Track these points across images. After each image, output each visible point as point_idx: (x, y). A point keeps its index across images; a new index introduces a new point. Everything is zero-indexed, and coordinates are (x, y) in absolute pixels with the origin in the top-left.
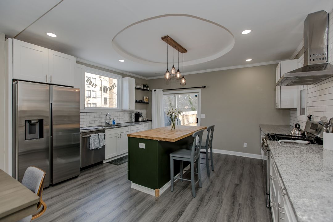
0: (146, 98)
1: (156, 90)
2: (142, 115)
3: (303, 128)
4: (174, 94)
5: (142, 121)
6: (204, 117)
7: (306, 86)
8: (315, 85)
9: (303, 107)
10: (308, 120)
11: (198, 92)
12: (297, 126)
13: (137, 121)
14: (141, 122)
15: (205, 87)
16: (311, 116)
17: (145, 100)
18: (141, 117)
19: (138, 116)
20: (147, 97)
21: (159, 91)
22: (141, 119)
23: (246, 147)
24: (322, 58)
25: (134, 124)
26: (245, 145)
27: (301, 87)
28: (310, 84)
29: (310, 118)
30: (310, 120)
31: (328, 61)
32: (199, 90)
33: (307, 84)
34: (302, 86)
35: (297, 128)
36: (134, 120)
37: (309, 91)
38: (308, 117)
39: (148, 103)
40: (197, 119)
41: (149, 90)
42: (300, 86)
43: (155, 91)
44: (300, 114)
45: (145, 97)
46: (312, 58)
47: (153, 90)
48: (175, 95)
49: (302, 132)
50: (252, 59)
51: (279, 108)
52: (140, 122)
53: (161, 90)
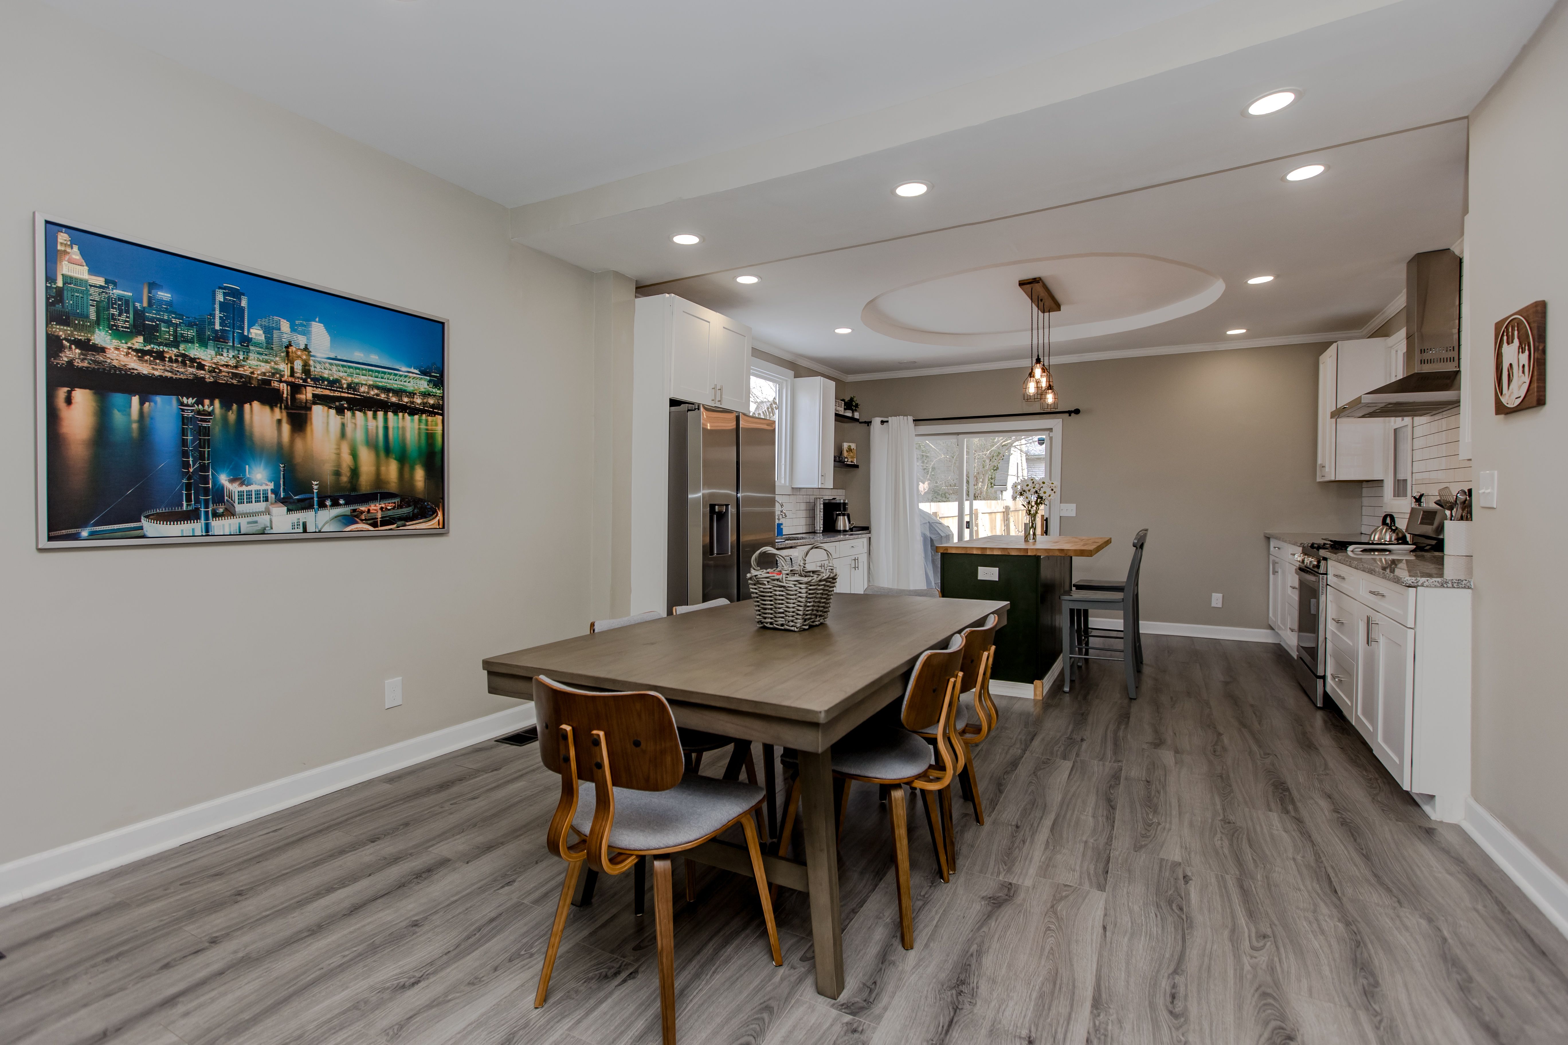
0: (850, 450)
1: (890, 419)
2: (845, 509)
3: (1402, 524)
4: (958, 434)
5: (847, 529)
6: (1073, 514)
7: (1410, 418)
8: (1432, 418)
9: (1401, 477)
10: (1414, 505)
11: (1051, 430)
12: (1388, 521)
13: (830, 528)
14: (845, 531)
15: (1077, 412)
16: (1422, 496)
17: (845, 454)
18: (844, 515)
19: (832, 510)
20: (853, 446)
21: (902, 424)
22: (842, 523)
23: (1220, 605)
24: (1447, 358)
25: (819, 537)
26: (1217, 600)
27: (1396, 422)
28: (1421, 415)
29: (1418, 500)
30: (1420, 505)
31: (1459, 367)
32: (1056, 423)
33: (1413, 416)
34: (1400, 418)
35: (1387, 525)
36: (819, 525)
37: (1418, 432)
38: (1414, 497)
39: (857, 466)
40: (1046, 520)
41: (857, 420)
42: (1393, 419)
43: (883, 422)
44: (1394, 496)
45: (846, 446)
46: (1426, 356)
47: (877, 421)
48: (961, 436)
49: (1400, 535)
50: (1248, 330)
51: (1333, 478)
52: (839, 531)
53: (910, 419)
